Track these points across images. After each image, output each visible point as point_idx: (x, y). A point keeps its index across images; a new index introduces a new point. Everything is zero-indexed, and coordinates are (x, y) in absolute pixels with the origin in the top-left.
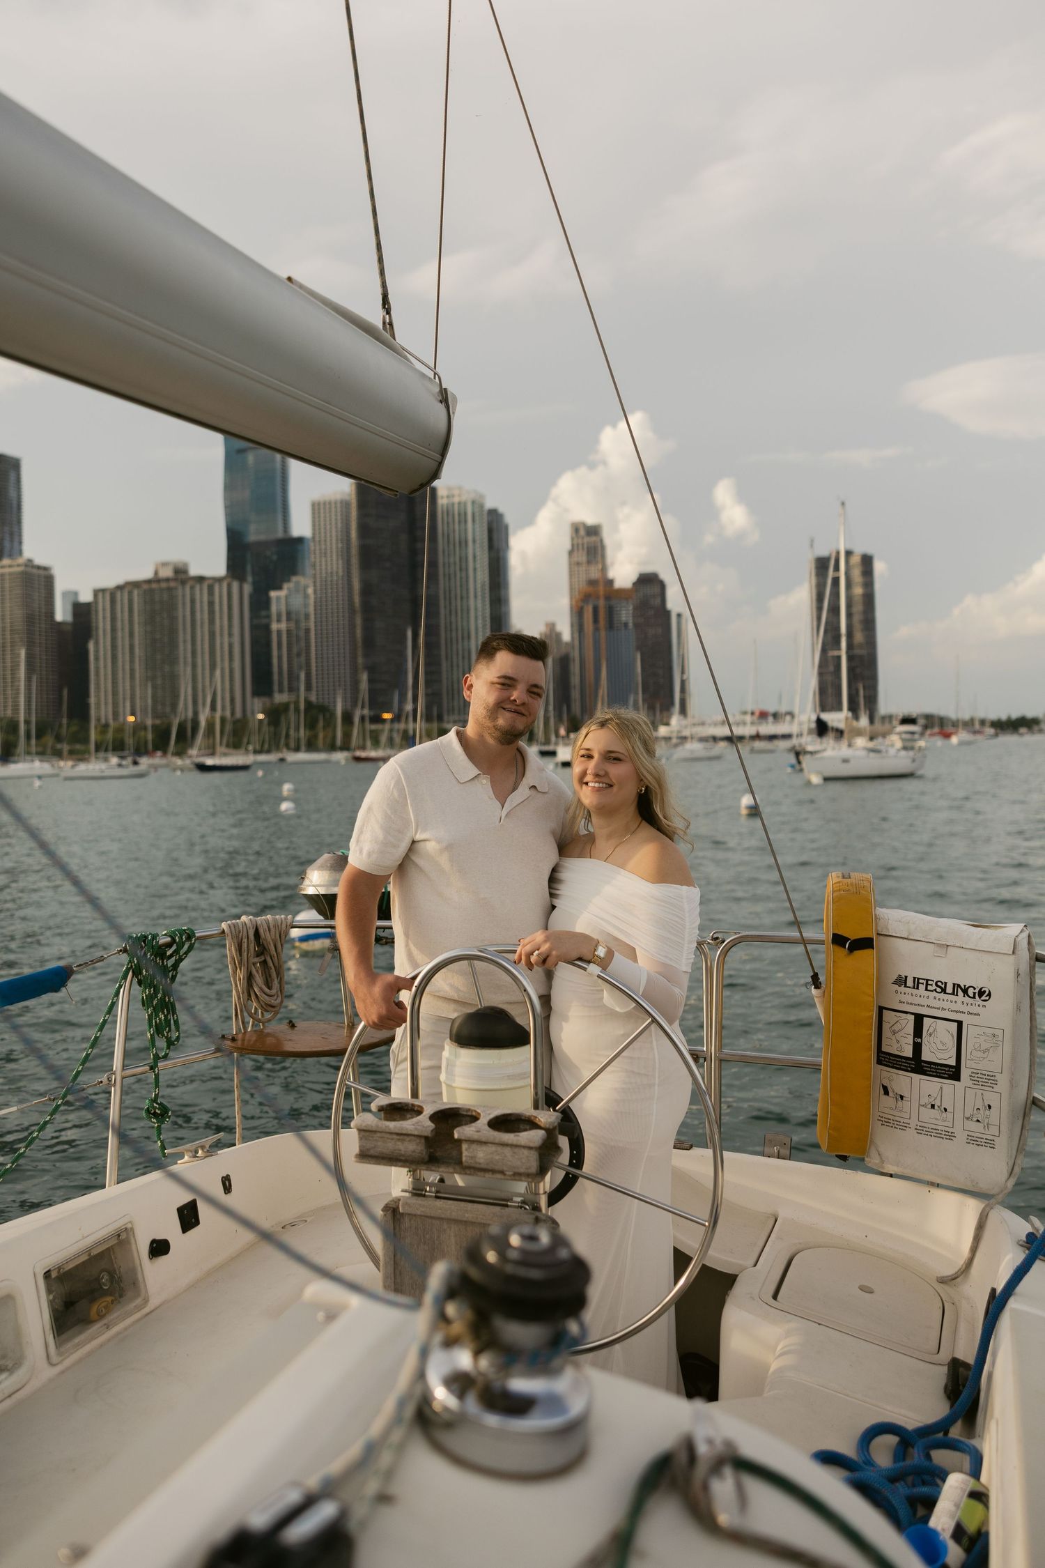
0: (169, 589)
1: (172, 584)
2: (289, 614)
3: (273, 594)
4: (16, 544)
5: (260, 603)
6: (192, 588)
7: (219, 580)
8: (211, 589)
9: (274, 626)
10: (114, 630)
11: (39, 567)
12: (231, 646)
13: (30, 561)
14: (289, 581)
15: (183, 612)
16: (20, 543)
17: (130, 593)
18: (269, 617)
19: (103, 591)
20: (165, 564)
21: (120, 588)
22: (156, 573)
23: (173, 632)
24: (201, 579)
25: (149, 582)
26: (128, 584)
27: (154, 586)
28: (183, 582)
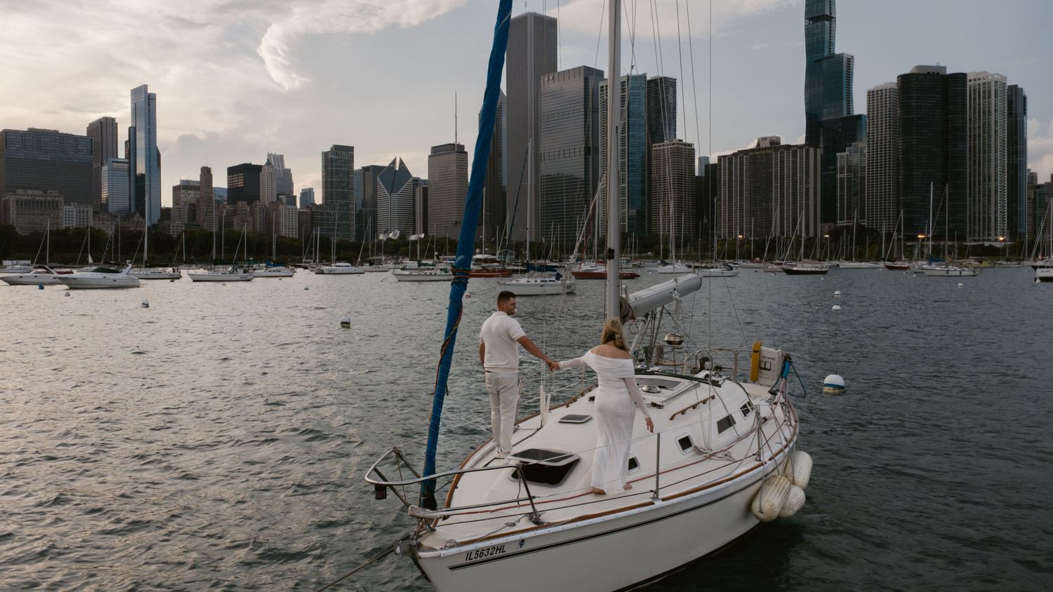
0: (767, 154)
1: (768, 152)
2: (849, 167)
3: (838, 154)
4: (672, 131)
5: (829, 161)
6: (782, 153)
7: (801, 147)
8: (795, 153)
9: (839, 176)
10: (730, 181)
11: (685, 145)
12: (807, 190)
13: (681, 141)
14: (850, 145)
15: (775, 169)
16: (675, 130)
17: (742, 158)
18: (835, 169)
19: (725, 157)
20: (765, 139)
21: (734, 155)
22: (758, 145)
23: (768, 182)
24: (788, 147)
25: (753, 150)
26: (740, 152)
27: (756, 153)
28: (776, 150)
